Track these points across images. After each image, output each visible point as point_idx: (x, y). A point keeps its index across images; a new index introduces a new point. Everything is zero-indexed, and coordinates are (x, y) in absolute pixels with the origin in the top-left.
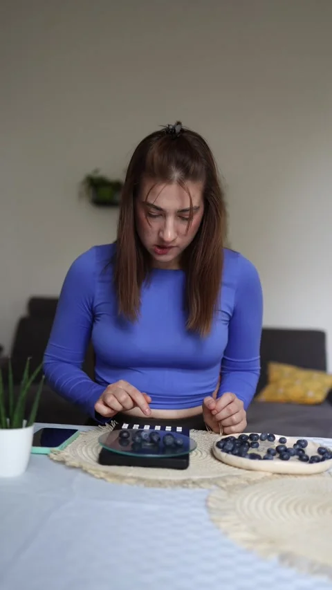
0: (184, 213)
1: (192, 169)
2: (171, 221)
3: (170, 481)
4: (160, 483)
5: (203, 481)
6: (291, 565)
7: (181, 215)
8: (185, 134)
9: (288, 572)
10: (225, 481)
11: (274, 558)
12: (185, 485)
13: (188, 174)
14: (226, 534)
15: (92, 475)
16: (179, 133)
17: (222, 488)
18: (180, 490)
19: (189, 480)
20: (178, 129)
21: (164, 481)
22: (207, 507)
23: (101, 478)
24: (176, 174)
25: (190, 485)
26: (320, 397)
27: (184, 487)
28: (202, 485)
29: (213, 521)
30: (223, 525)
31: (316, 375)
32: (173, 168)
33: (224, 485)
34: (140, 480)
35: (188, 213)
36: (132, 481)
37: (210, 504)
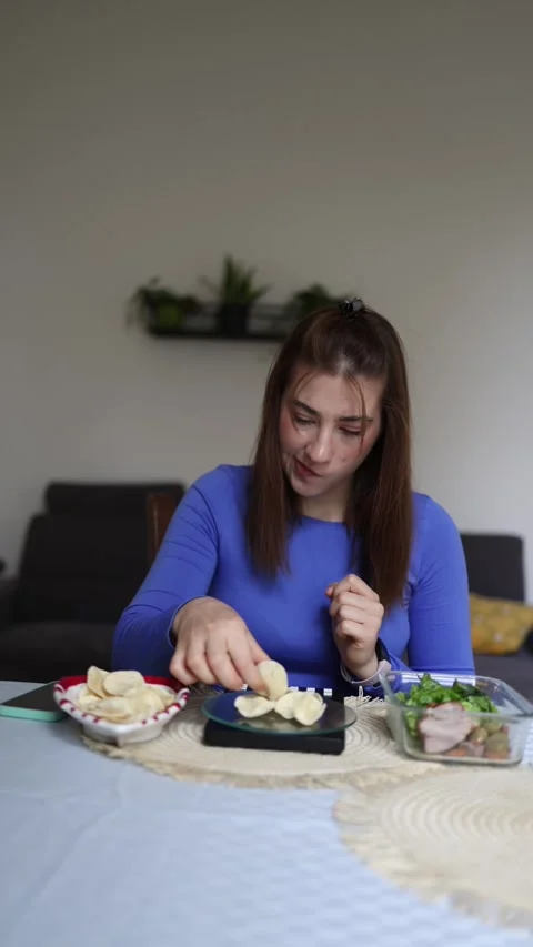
0: (351, 423)
1: (367, 360)
2: (327, 432)
3: (277, 777)
4: (261, 782)
5: (330, 777)
6: (471, 912)
7: (345, 426)
8: (366, 316)
9: (465, 924)
10: (364, 778)
11: (442, 901)
12: (301, 784)
13: (360, 366)
14: (364, 862)
15: (151, 770)
16: (356, 313)
17: (359, 789)
18: (294, 793)
19: (307, 776)
20: (356, 307)
21: (268, 777)
22: (335, 818)
23: (166, 775)
24: (344, 364)
25: (310, 785)
26: (514, 643)
27: (299, 788)
28: (330, 784)
29: (344, 841)
30: (361, 848)
31: (507, 607)
32: (342, 356)
33: (362, 784)
34: (228, 776)
35: (358, 424)
36: (217, 778)
37: (340, 814)
